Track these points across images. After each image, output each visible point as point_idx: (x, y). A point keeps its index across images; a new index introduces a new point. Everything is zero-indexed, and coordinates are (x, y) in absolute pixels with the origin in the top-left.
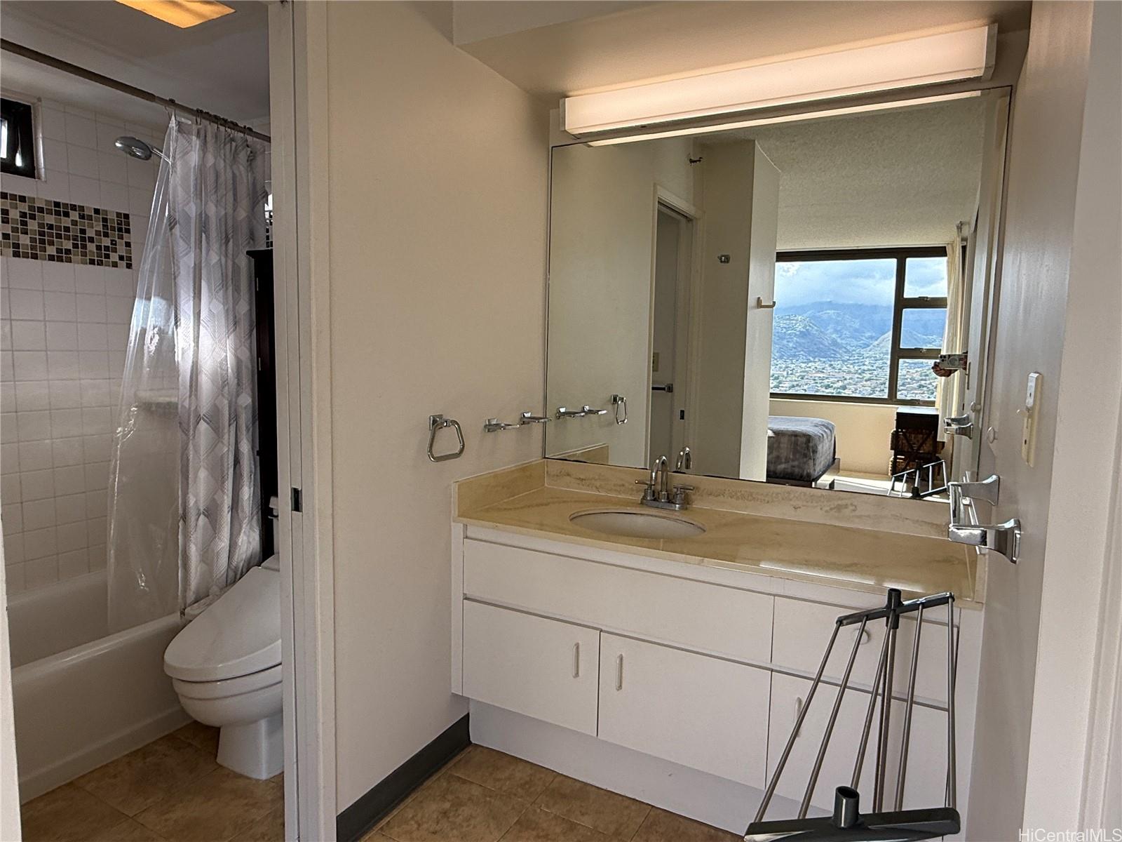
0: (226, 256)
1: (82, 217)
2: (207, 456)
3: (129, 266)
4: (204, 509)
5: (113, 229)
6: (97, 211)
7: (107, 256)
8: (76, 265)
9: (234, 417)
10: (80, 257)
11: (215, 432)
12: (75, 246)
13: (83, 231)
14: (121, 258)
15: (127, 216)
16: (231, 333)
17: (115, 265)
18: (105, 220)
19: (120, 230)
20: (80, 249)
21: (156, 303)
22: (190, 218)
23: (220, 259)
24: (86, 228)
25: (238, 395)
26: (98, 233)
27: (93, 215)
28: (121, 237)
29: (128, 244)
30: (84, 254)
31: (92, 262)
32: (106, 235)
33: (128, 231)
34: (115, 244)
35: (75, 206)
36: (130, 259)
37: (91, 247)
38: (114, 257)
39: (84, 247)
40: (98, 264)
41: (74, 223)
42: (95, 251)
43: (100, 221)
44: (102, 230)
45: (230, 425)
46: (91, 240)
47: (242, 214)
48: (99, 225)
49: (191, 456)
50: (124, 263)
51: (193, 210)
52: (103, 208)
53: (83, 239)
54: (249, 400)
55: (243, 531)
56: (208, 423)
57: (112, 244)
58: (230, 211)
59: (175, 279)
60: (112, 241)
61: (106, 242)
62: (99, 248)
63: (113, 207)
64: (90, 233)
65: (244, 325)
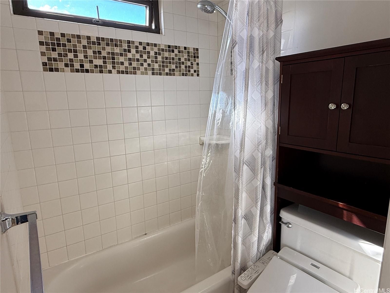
0: (262, 62)
1: (179, 52)
2: (247, 185)
3: (198, 75)
4: (244, 215)
5: (192, 57)
6: (185, 48)
7: (189, 71)
8: (177, 76)
9: (263, 164)
10: (178, 72)
11: (252, 172)
12: (176, 67)
13: (180, 59)
14: (195, 71)
15: (197, 50)
16: (263, 112)
17: (192, 75)
18: (188, 52)
19: (195, 57)
20: (178, 69)
21: (222, 95)
22: (243, 39)
23: (259, 65)
24: (181, 57)
25: (266, 149)
26: (185, 59)
27: (184, 50)
28: (195, 61)
29: (198, 64)
30: (180, 71)
31: (183, 75)
32: (189, 60)
33: (198, 57)
34: (193, 65)
35: (176, 46)
36: (198, 71)
37: (183, 67)
38: (192, 71)
39: (180, 67)
40: (186, 76)
41: (176, 55)
42: (184, 69)
43: (186, 54)
44: (187, 58)
45: (261, 168)
46: (183, 63)
47: (271, 34)
48: (186, 55)
49: (241, 187)
50: (196, 73)
51: (245, 34)
52: (188, 46)
53: (180, 63)
54: (271, 152)
55: (266, 231)
56: (248, 166)
57: (191, 64)
58: (265, 32)
59: (234, 79)
60: (191, 63)
61: (189, 64)
62: (186, 67)
63: (191, 46)
64: (183, 60)
65: (270, 105)
